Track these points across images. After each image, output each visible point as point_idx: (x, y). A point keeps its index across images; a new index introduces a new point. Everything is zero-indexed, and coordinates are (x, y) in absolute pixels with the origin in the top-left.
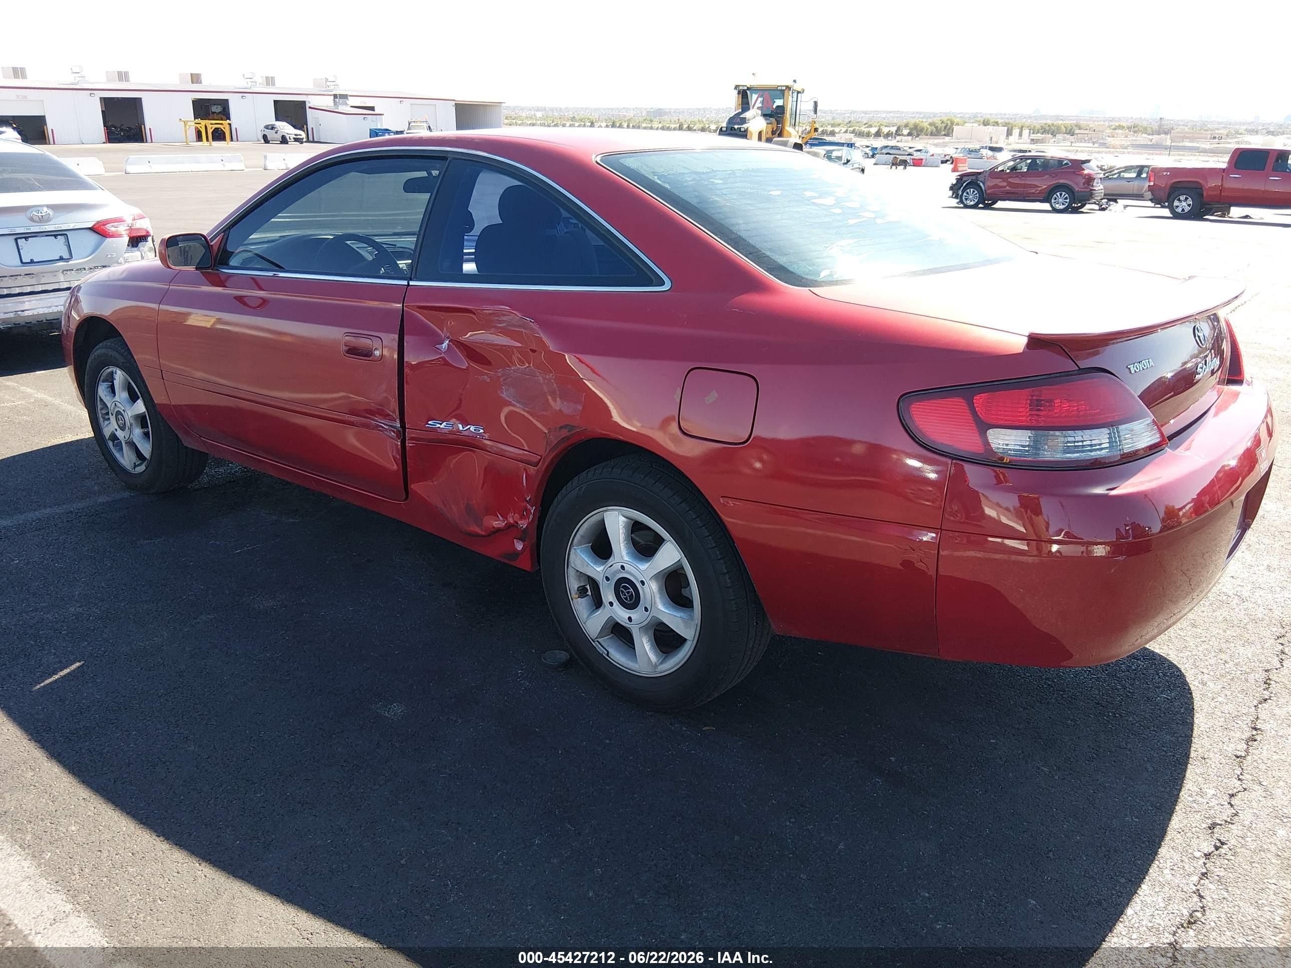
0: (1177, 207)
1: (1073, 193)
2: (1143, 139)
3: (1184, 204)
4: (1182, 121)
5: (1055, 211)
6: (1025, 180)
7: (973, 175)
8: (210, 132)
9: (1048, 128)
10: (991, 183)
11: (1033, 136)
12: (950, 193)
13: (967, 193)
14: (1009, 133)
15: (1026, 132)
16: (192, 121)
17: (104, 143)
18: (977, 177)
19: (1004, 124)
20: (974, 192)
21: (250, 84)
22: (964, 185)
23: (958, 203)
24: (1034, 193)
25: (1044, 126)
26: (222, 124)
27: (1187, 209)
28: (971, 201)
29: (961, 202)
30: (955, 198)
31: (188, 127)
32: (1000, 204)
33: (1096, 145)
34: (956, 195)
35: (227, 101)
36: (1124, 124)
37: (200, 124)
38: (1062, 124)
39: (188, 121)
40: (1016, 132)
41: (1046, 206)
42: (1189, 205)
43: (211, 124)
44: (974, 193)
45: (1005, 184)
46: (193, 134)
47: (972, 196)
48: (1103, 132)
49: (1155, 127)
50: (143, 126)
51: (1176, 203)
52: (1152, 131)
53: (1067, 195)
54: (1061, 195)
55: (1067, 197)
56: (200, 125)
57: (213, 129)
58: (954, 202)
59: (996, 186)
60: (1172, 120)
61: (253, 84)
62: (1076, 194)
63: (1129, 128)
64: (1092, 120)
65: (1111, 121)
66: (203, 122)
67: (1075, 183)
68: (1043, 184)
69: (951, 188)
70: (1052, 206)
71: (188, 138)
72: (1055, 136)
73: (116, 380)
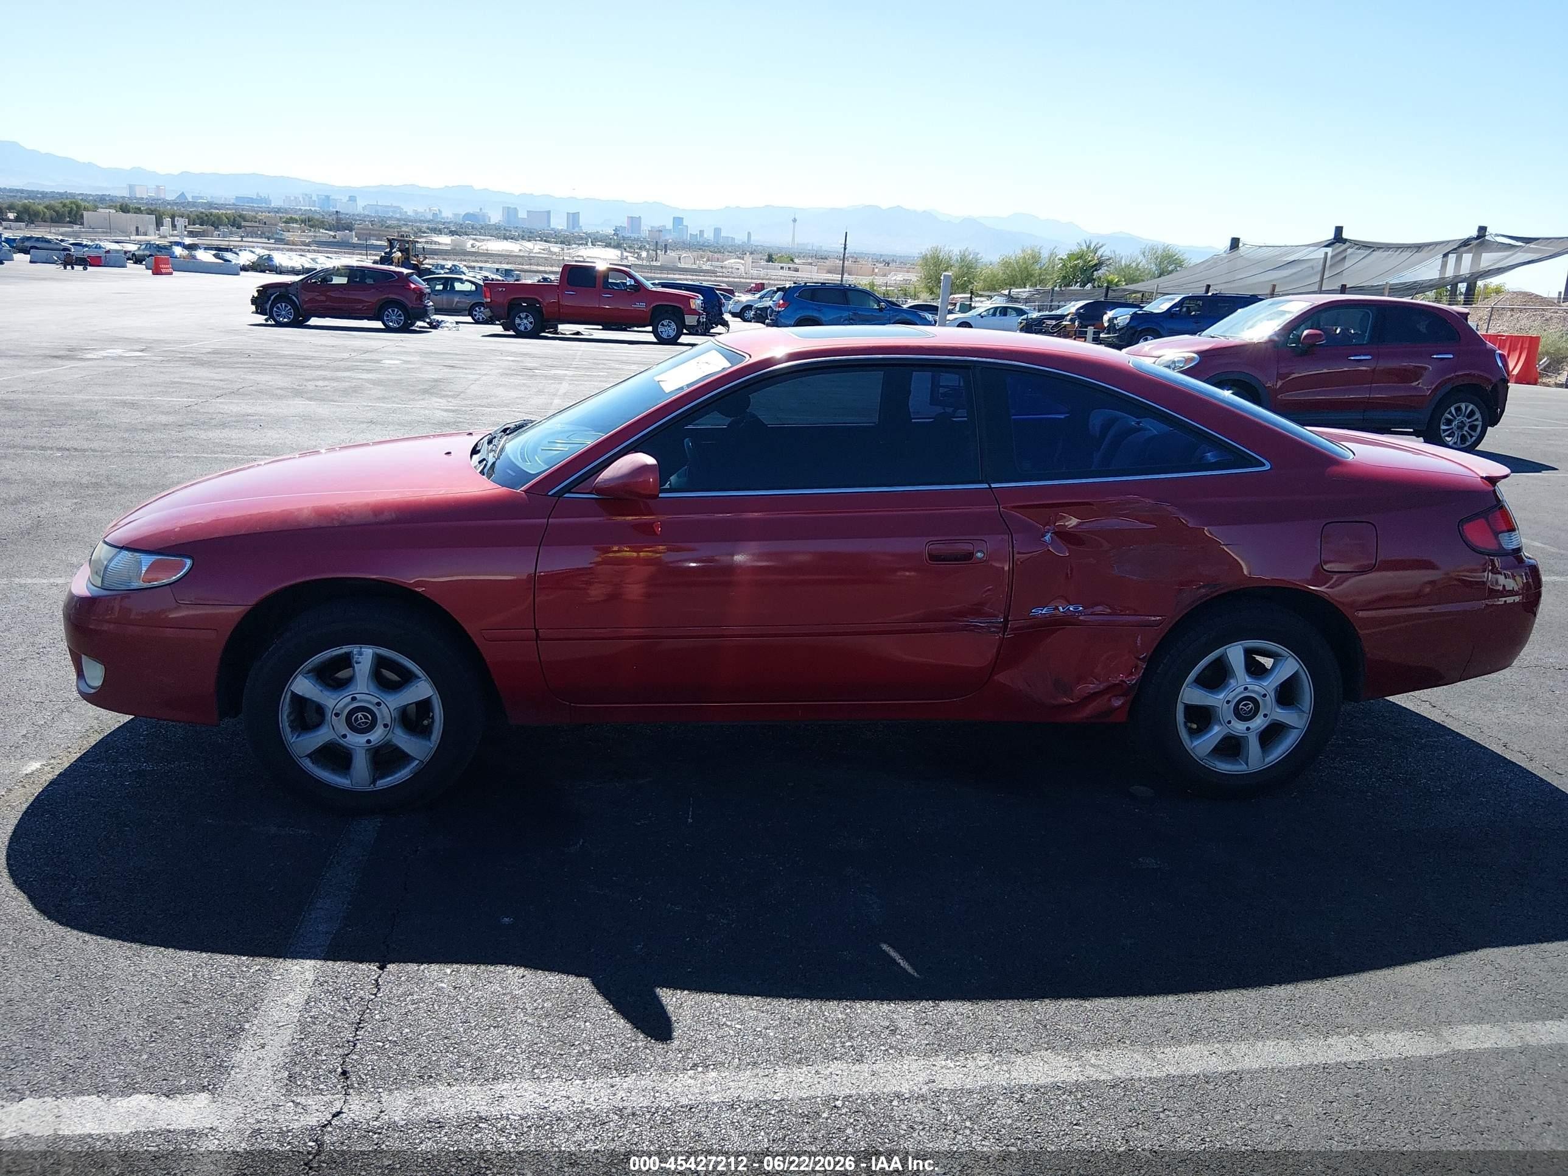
0: (519, 325)
1: (407, 310)
2: (324, 234)
3: (525, 321)
4: (357, 215)
5: (388, 329)
6: (349, 294)
7: (280, 287)
9: (206, 218)
10: (307, 297)
11: (191, 228)
12: (253, 308)
13: (278, 308)
14: (159, 224)
15: (181, 222)
18: (287, 290)
19: (150, 212)
20: (286, 306)
22: (272, 298)
23: (266, 320)
24: (358, 309)
25: (201, 215)
27: (530, 327)
28: (285, 318)
29: (271, 317)
30: (261, 313)
32: (314, 321)
33: (272, 241)
34: (260, 310)
36: (296, 217)
38: (222, 214)
40: (167, 221)
41: (379, 325)
42: (531, 323)
44: (287, 309)
45: (323, 298)
47: (285, 312)
48: (276, 225)
49: (332, 220)
51: (517, 321)
52: (330, 226)
53: (400, 312)
54: (393, 311)
55: (400, 314)
58: (261, 319)
59: (311, 300)
60: (347, 214)
62: (410, 311)
63: (303, 221)
64: (255, 211)
65: (277, 212)
67: (407, 298)
68: (372, 298)
69: (254, 301)
70: (384, 323)
72: (218, 228)
73: (359, 663)
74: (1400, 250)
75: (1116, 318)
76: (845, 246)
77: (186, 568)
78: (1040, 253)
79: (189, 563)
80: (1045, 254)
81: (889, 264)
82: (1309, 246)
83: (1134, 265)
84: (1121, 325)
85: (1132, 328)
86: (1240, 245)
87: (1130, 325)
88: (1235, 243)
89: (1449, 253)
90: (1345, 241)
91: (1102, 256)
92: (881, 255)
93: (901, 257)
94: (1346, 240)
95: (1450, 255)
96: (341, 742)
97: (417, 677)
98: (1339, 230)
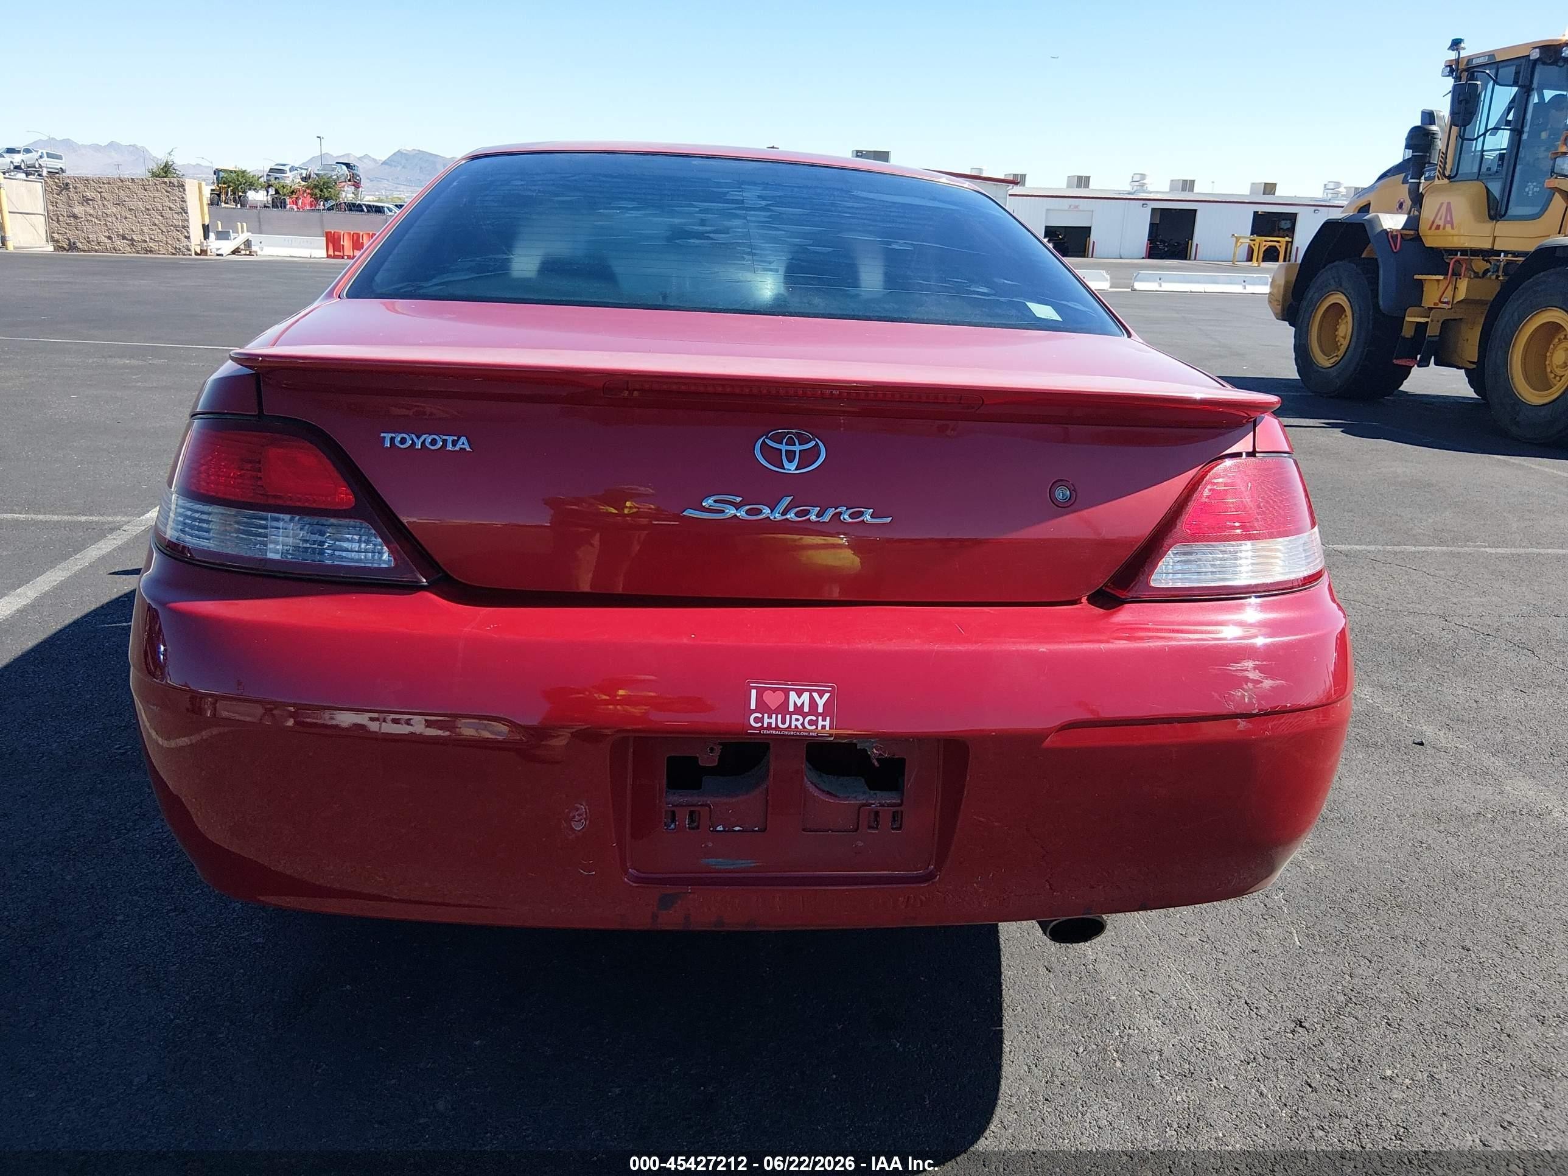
8: (1263, 249)
16: (1248, 238)
17: (1143, 258)
21: (1330, 196)
26: (1278, 242)
31: (1239, 244)
35: (1296, 215)
37: (1254, 240)
39: (1240, 237)
43: (1266, 241)
46: (1243, 251)
50: (1190, 242)
56: (1254, 242)
57: (1266, 247)
61: (1334, 196)
66: (1258, 239)
71: (1236, 257)
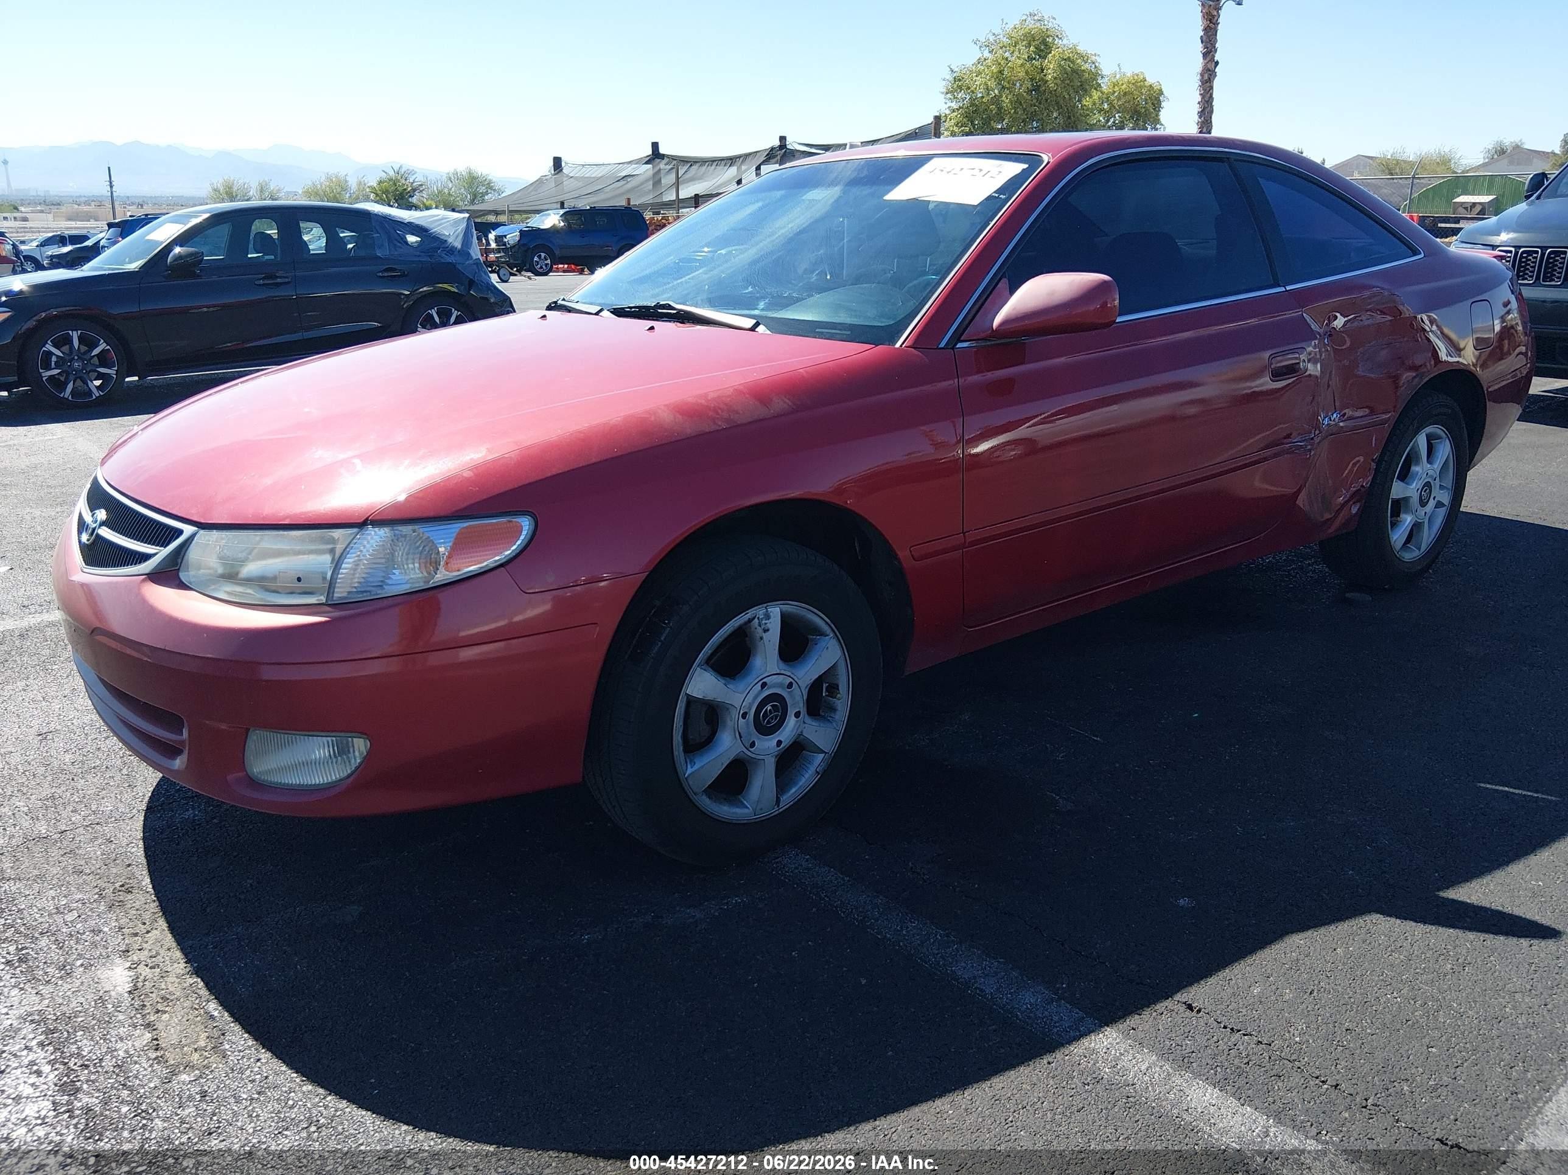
73: (768, 630)
74: (715, 163)
75: (505, 236)
76: (111, 183)
77: (524, 533)
78: (346, 181)
79: (526, 524)
80: (353, 183)
81: (142, 206)
82: (630, 162)
83: (446, 191)
84: (511, 242)
85: (524, 245)
86: (563, 164)
87: (522, 242)
88: (557, 163)
89: (760, 165)
90: (662, 157)
91: (414, 182)
92: (128, 197)
93: (151, 197)
94: (664, 155)
95: (762, 166)
96: (749, 754)
97: (823, 634)
98: (655, 146)
